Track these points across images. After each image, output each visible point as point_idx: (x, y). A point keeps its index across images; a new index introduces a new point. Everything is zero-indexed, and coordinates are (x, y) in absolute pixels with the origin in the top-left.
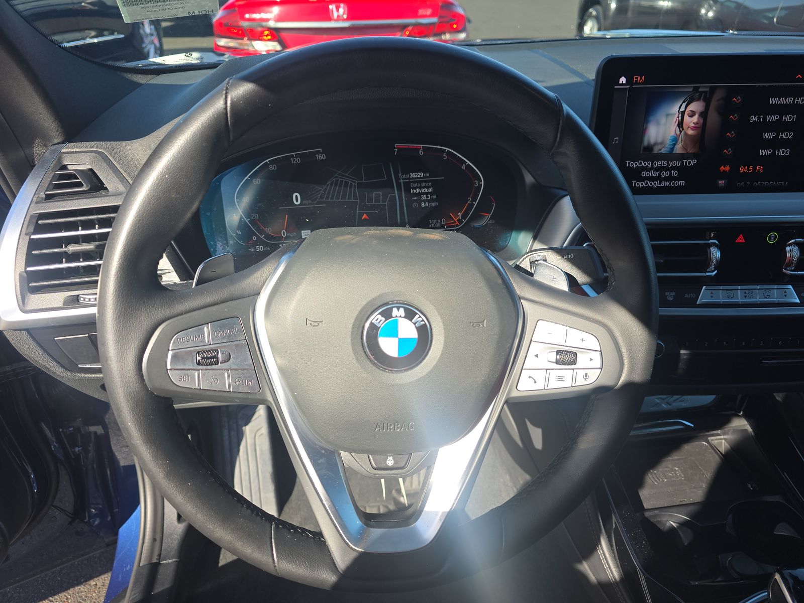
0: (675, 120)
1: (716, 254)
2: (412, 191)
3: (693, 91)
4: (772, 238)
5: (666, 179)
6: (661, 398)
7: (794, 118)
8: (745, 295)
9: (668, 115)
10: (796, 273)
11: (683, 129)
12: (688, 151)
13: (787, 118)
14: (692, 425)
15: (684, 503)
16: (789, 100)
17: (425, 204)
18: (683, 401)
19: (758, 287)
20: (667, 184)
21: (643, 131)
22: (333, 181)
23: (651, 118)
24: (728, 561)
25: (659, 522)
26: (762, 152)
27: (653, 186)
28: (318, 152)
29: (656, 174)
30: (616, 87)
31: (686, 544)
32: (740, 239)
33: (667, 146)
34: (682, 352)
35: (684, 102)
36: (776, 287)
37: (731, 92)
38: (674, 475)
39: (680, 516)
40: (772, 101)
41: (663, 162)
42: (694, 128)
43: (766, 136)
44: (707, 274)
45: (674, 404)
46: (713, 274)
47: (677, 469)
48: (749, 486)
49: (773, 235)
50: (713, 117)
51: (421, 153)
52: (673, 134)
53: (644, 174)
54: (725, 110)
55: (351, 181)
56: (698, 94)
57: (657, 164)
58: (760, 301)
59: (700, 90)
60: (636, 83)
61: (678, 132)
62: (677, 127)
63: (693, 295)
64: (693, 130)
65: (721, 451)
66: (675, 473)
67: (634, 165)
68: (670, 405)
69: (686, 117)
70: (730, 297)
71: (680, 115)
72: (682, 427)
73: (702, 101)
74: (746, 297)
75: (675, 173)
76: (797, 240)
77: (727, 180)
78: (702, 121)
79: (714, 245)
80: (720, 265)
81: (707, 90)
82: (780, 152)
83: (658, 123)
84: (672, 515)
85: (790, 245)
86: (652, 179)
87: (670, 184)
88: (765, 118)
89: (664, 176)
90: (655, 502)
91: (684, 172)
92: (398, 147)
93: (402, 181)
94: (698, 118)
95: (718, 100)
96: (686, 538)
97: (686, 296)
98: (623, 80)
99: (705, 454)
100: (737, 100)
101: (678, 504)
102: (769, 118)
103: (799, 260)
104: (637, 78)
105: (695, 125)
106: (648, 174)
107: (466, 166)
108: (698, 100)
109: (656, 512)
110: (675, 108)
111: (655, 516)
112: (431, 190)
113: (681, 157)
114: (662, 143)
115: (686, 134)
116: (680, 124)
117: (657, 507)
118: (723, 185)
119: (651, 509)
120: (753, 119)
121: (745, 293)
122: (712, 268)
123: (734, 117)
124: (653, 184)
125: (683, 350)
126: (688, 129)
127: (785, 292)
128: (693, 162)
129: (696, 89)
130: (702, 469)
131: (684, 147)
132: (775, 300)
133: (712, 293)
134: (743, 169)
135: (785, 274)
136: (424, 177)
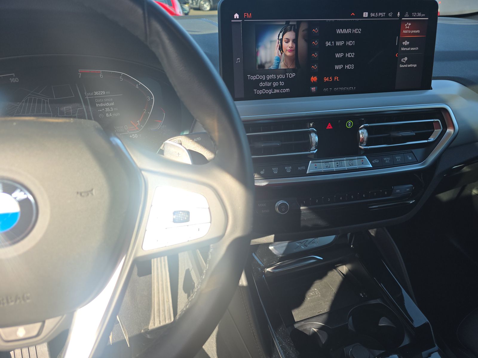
0: (276, 45)
1: (315, 138)
2: (97, 105)
3: (286, 24)
4: (350, 124)
5: (277, 88)
6: (300, 242)
7: (353, 43)
8: (338, 164)
9: (271, 42)
10: (367, 147)
11: (283, 52)
12: (289, 67)
13: (349, 43)
14: (322, 259)
15: (321, 313)
16: (349, 31)
17: (109, 115)
18: (314, 243)
19: (345, 159)
20: (278, 91)
21: (256, 54)
22: (28, 98)
23: (260, 44)
24: (350, 352)
25: (305, 330)
26: (337, 67)
27: (269, 93)
28: (12, 77)
29: (269, 84)
30: (232, 21)
31: (323, 343)
32: (329, 127)
33: (274, 64)
34: (302, 208)
35: (281, 32)
36: (356, 158)
37: (311, 25)
38: (314, 294)
39: (318, 323)
40: (339, 31)
41: (273, 75)
42: (290, 51)
43: (337, 55)
44: (311, 152)
45: (308, 245)
46: (315, 152)
47: (316, 289)
48: (361, 295)
49: (349, 123)
50: (302, 43)
51: (101, 76)
52: (276, 55)
53: (261, 84)
54: (309, 38)
55: (44, 99)
56: (289, 26)
57: (269, 77)
58: (347, 168)
59: (290, 23)
60: (246, 18)
61: (280, 54)
62: (279, 50)
63: (304, 168)
64: (289, 52)
65: (344, 273)
66: (315, 293)
67: (254, 78)
68: (306, 246)
69: (284, 43)
70: (328, 167)
71: (280, 42)
72: (314, 261)
73: (292, 31)
74: (338, 166)
75: (282, 84)
76: (365, 125)
77: (317, 87)
78: (294, 46)
79: (314, 132)
80: (319, 145)
81: (295, 23)
82: (348, 67)
83: (266, 48)
84: (313, 323)
85: (361, 129)
86: (267, 88)
87: (280, 91)
88: (335, 43)
89: (274, 86)
90: (302, 316)
91: (288, 82)
92: (81, 72)
93: (87, 98)
94: (292, 44)
95: (303, 31)
96: (323, 338)
97: (299, 168)
98: (236, 16)
99: (334, 277)
100: (316, 30)
101: (317, 314)
102: (338, 43)
103: (368, 139)
104: (246, 14)
105: (290, 48)
106: (264, 84)
107: (139, 86)
108: (290, 30)
109: (302, 323)
110: (275, 36)
111: (302, 326)
112: (113, 104)
113: (285, 71)
114: (270, 62)
115: (285, 55)
116: (281, 48)
117: (303, 319)
118: (315, 91)
119: (299, 321)
120: (328, 44)
121: (337, 163)
122: (313, 148)
123: (315, 43)
124: (268, 91)
125: (302, 206)
126: (286, 51)
127: (362, 161)
128: (293, 75)
129: (288, 23)
130: (331, 287)
131: (286, 65)
132: (357, 167)
133: (316, 165)
134: (326, 79)
135: (361, 149)
136: (105, 95)
